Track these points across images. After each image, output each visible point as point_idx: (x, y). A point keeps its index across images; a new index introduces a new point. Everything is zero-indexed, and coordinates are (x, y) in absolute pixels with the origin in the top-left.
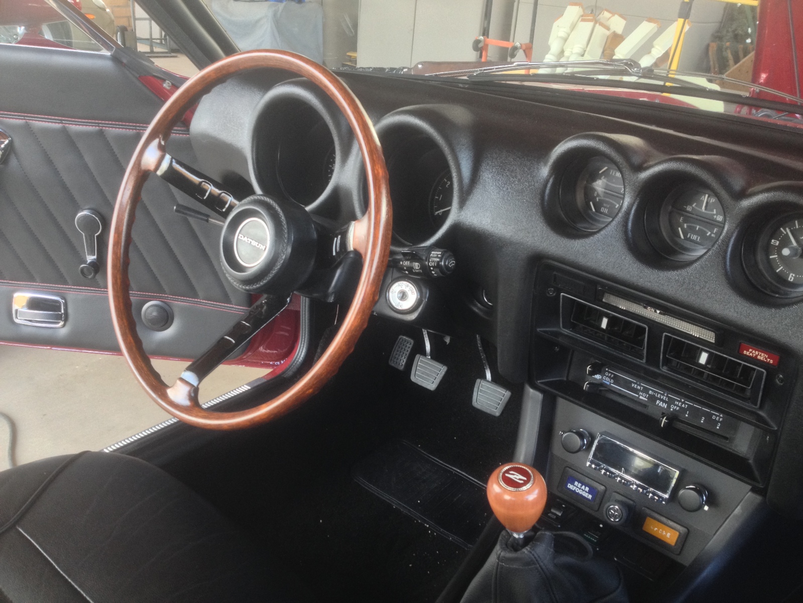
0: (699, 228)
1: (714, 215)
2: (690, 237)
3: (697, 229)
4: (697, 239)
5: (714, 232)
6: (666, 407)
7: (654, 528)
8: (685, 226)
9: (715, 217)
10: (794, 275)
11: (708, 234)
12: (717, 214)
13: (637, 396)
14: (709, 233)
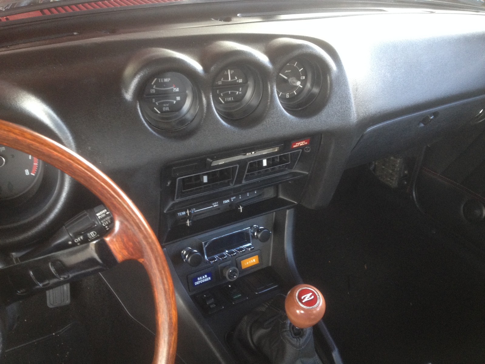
0: (231, 92)
1: (237, 80)
2: (227, 100)
3: (230, 93)
4: (231, 99)
5: (240, 90)
6: (229, 201)
7: (246, 263)
8: (222, 94)
9: (237, 81)
10: (288, 94)
11: (237, 94)
12: (238, 79)
13: (212, 207)
14: (238, 92)
